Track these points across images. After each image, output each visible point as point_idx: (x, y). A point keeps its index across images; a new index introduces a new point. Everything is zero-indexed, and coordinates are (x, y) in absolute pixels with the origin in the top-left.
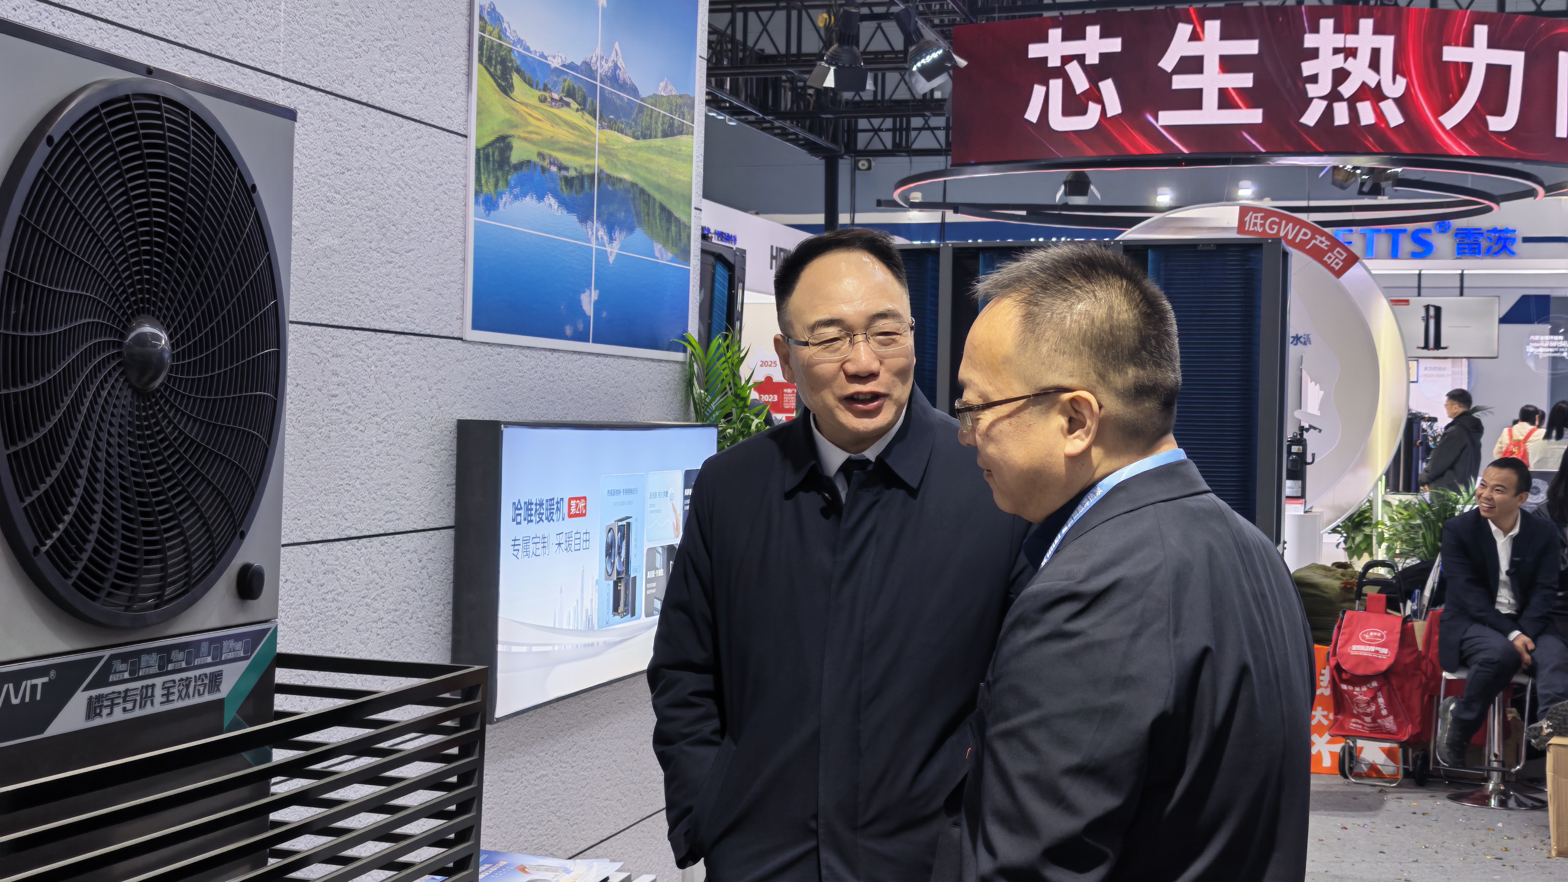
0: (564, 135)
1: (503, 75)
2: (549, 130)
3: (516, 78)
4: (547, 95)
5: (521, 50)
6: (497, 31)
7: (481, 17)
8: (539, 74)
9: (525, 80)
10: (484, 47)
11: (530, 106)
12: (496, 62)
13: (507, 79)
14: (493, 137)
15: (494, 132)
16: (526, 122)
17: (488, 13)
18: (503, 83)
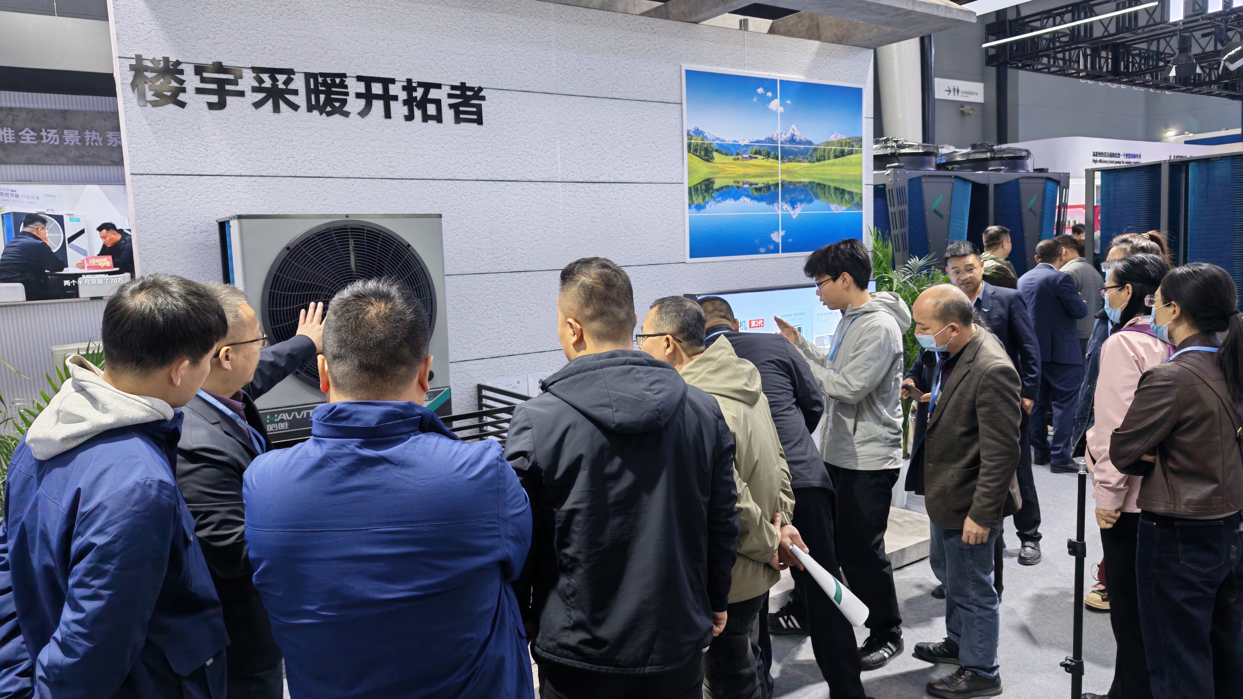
0: (753, 171)
1: (706, 154)
2: (740, 170)
3: (715, 154)
4: (739, 157)
5: (719, 142)
6: (700, 138)
7: (688, 135)
8: (732, 149)
9: (722, 154)
10: (692, 146)
11: (727, 163)
12: (700, 150)
13: (709, 156)
14: (701, 181)
15: (701, 178)
16: (724, 170)
17: (693, 132)
18: (706, 158)
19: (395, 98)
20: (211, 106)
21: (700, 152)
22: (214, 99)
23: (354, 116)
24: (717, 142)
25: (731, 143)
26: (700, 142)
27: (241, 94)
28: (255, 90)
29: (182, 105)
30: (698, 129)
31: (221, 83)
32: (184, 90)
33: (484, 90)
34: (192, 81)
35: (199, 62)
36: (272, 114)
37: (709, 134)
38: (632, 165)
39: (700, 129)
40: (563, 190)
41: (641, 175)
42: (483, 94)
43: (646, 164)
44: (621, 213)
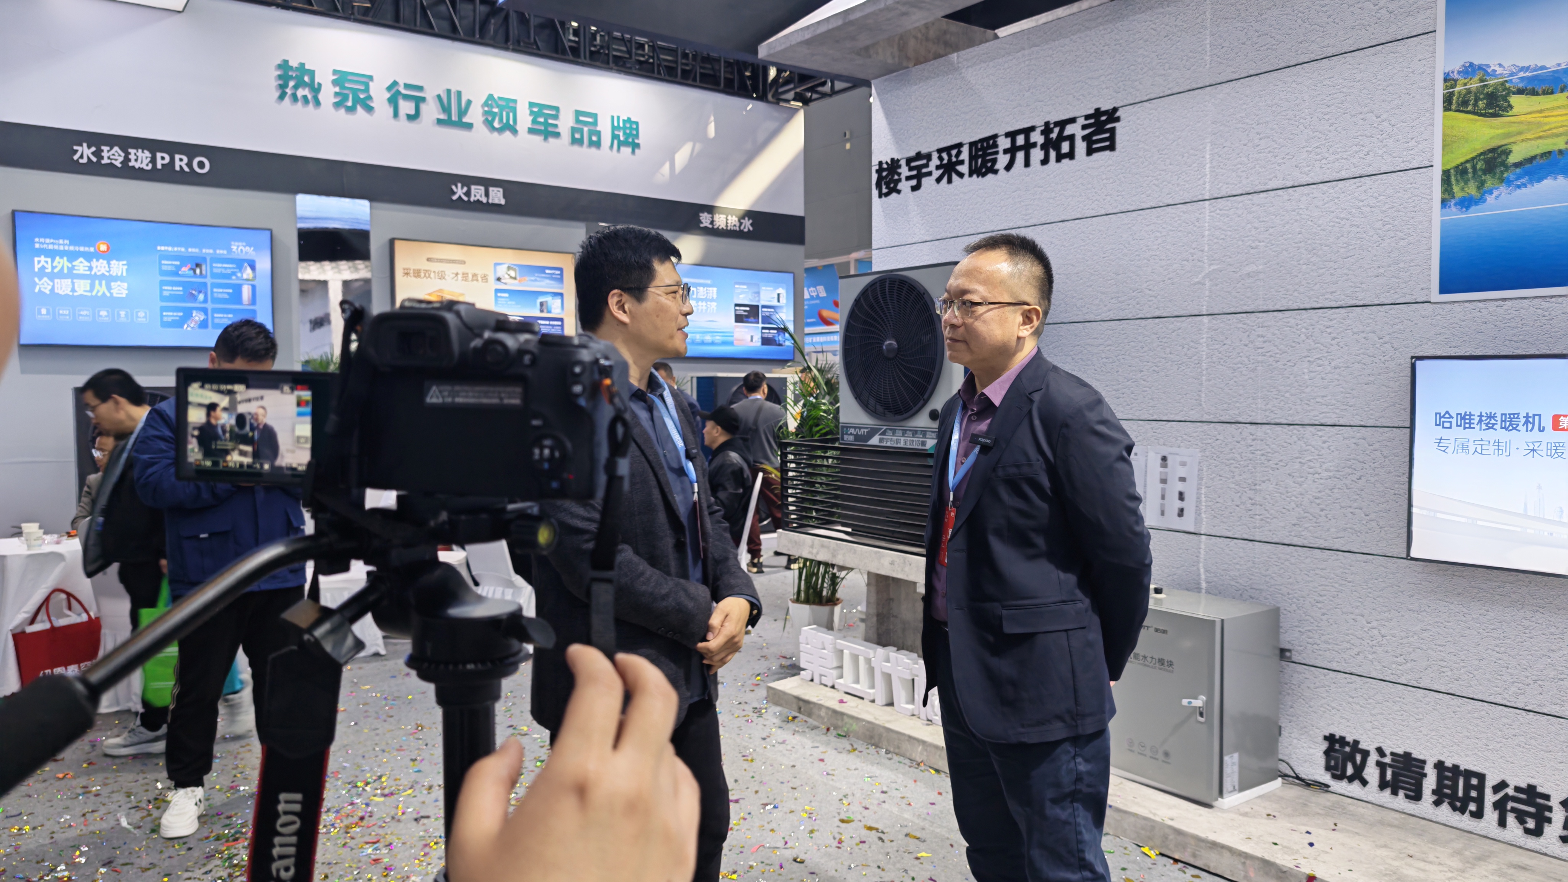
1: (1489, 105)
5: (1526, 74)
6: (1476, 78)
7: (1445, 80)
9: (1536, 94)
10: (1455, 98)
11: (1548, 109)
12: (1476, 101)
13: (1498, 106)
14: (1475, 154)
15: (1475, 150)
16: (1540, 124)
17: (1459, 72)
18: (1490, 111)
19: (1034, 145)
20: (915, 188)
21: (1475, 104)
22: (914, 182)
23: (1002, 172)
24: (1522, 74)
26: (1474, 85)
27: (930, 174)
28: (938, 168)
29: (899, 192)
30: (1471, 64)
31: (919, 168)
32: (899, 180)
33: (1120, 109)
34: (904, 171)
35: (909, 155)
36: (947, 185)
37: (1500, 65)
38: (1327, 155)
39: (1476, 62)
40: (1213, 209)
41: (1343, 167)
42: (1117, 114)
43: (1355, 148)
44: (1303, 230)
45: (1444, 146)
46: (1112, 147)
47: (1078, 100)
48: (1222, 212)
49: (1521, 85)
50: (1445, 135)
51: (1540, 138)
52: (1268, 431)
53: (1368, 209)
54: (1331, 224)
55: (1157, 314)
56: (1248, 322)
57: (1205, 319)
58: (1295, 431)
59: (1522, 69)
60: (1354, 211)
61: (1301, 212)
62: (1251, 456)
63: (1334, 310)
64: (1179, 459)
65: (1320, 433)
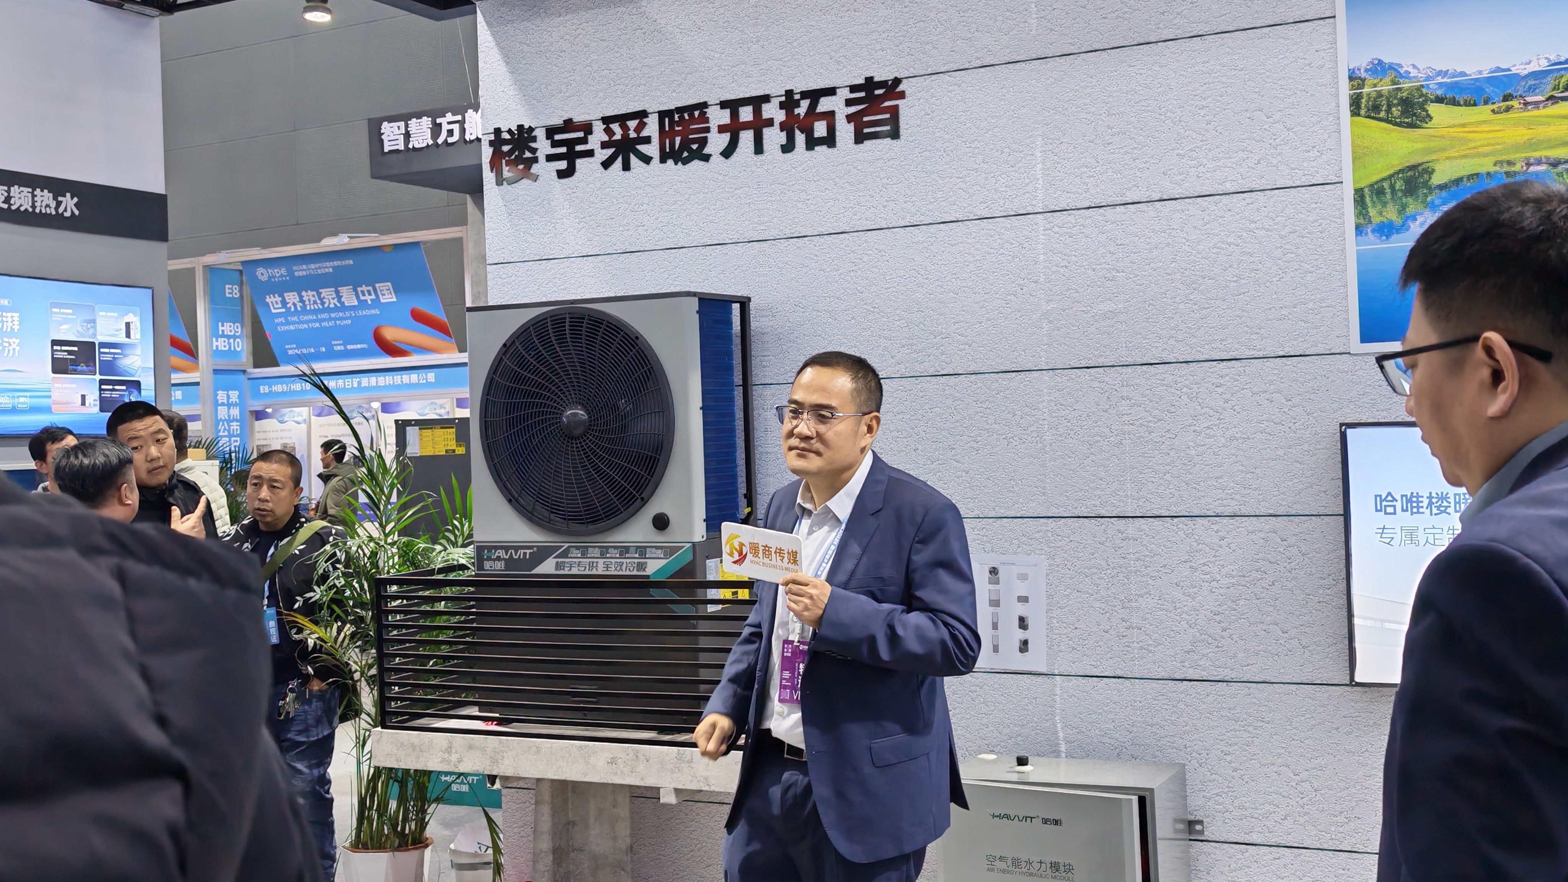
1: (1404, 113)
2: (1521, 134)
3: (1433, 109)
4: (1515, 103)
5: (1445, 80)
6: (1387, 80)
7: (1351, 78)
8: (1489, 90)
9: (1459, 105)
10: (1363, 101)
11: (1472, 123)
12: (1389, 106)
13: (1414, 115)
14: (1391, 172)
15: (1393, 166)
16: (1465, 141)
17: (1366, 70)
18: (1406, 120)
19: (770, 123)
20: (562, 174)
21: (1388, 110)
22: (563, 165)
23: (716, 158)
24: (1440, 80)
25: (1485, 75)
26: (1385, 87)
27: (590, 153)
28: (604, 145)
29: (535, 178)
30: (1380, 62)
31: (569, 144)
32: (535, 160)
33: (904, 81)
34: (543, 146)
35: (552, 123)
36: (621, 173)
37: (1414, 66)
38: (1205, 161)
39: (1386, 60)
40: (1048, 226)
41: (1226, 177)
42: (901, 88)
43: (1241, 154)
44: (1177, 258)
45: (1355, 159)
46: (895, 135)
47: (838, 63)
48: (1062, 231)
49: (1439, 93)
50: (1354, 145)
51: (1465, 156)
52: (1144, 527)
53: (1262, 233)
54: (1215, 250)
55: (972, 368)
56: (1107, 379)
57: (1046, 376)
58: (1181, 526)
59: (1440, 73)
60: (1245, 234)
61: (1174, 233)
62: (1122, 562)
63: (1225, 363)
64: (1016, 570)
65: (1215, 527)
